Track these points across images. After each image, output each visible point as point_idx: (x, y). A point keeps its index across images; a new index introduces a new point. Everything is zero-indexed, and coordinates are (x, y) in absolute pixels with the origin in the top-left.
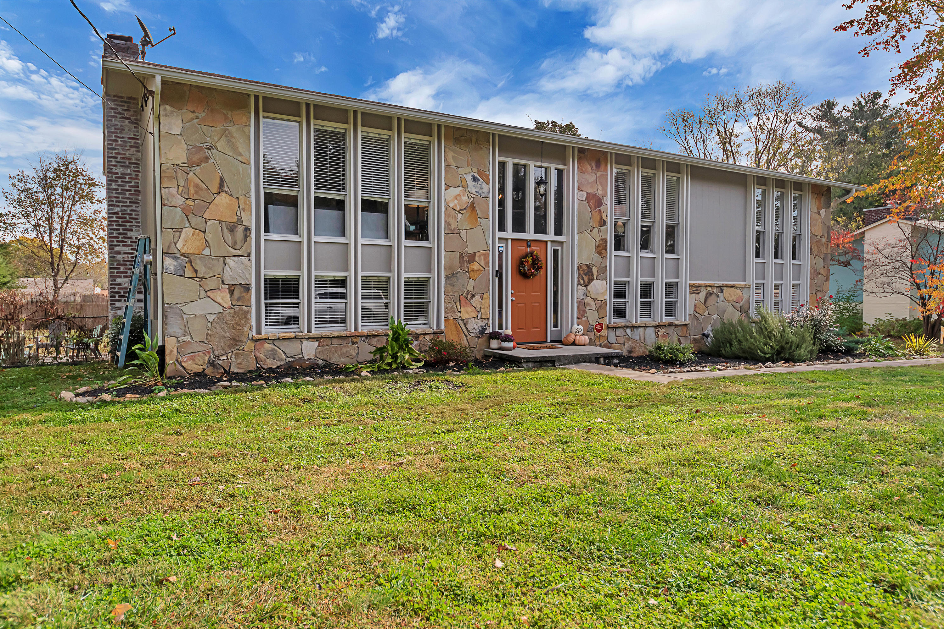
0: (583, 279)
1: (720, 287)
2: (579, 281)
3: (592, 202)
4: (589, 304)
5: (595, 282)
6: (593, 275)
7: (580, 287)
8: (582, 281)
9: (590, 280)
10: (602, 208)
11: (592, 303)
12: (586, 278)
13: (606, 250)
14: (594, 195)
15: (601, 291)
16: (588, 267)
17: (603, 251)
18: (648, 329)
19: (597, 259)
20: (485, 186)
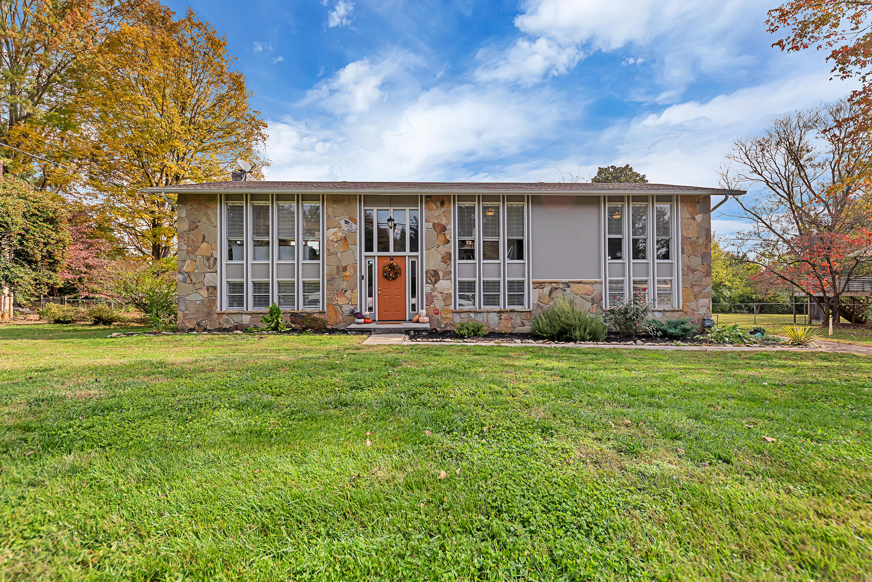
0: (430, 279)
1: (566, 283)
2: (427, 281)
3: (438, 229)
4: (435, 296)
5: (440, 281)
6: (439, 277)
7: (428, 285)
8: (429, 281)
9: (436, 281)
10: (446, 233)
11: (439, 295)
12: (433, 279)
13: (451, 260)
14: (439, 224)
15: (446, 287)
16: (435, 271)
17: (448, 261)
18: (491, 314)
19: (443, 266)
20: (353, 225)
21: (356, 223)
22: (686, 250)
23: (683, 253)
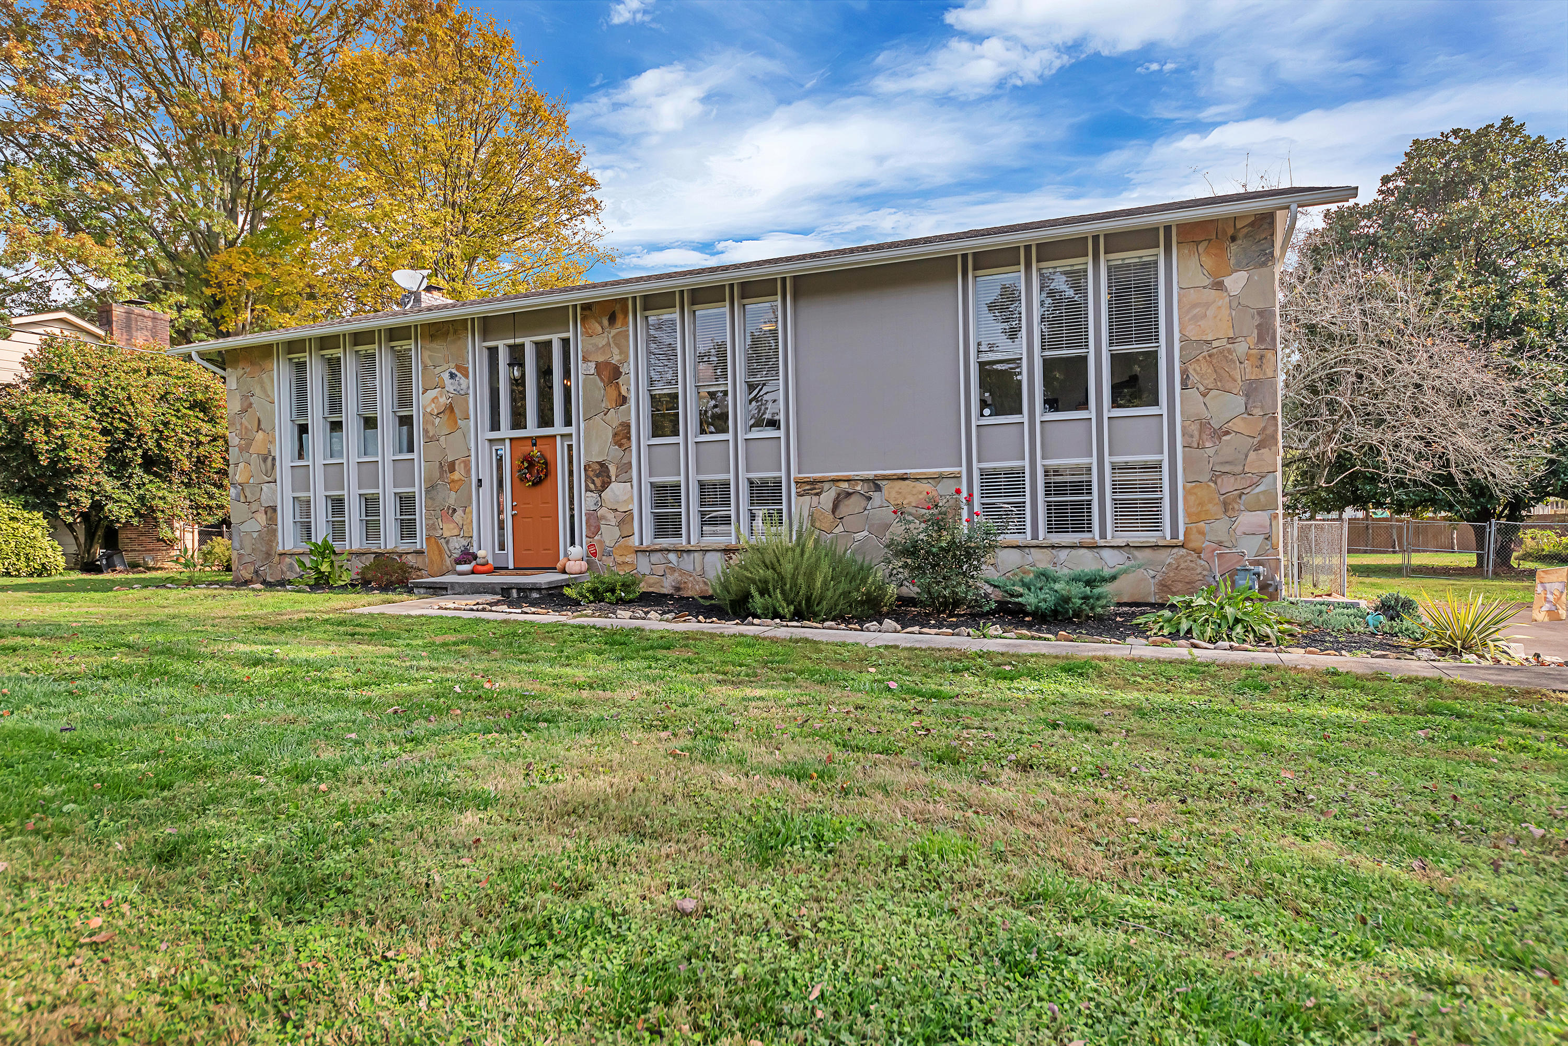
0: (593, 482)
1: (872, 479)
2: (587, 486)
3: (605, 374)
4: (603, 517)
5: (612, 485)
6: (609, 477)
7: (589, 494)
8: (592, 486)
9: (605, 485)
10: (620, 381)
11: (611, 515)
12: (598, 481)
13: (630, 441)
14: (607, 364)
15: (623, 498)
16: (602, 465)
17: (625, 441)
18: (708, 555)
19: (616, 451)
20: (463, 381)
21: (467, 377)
22: (1194, 378)
23: (1185, 386)
